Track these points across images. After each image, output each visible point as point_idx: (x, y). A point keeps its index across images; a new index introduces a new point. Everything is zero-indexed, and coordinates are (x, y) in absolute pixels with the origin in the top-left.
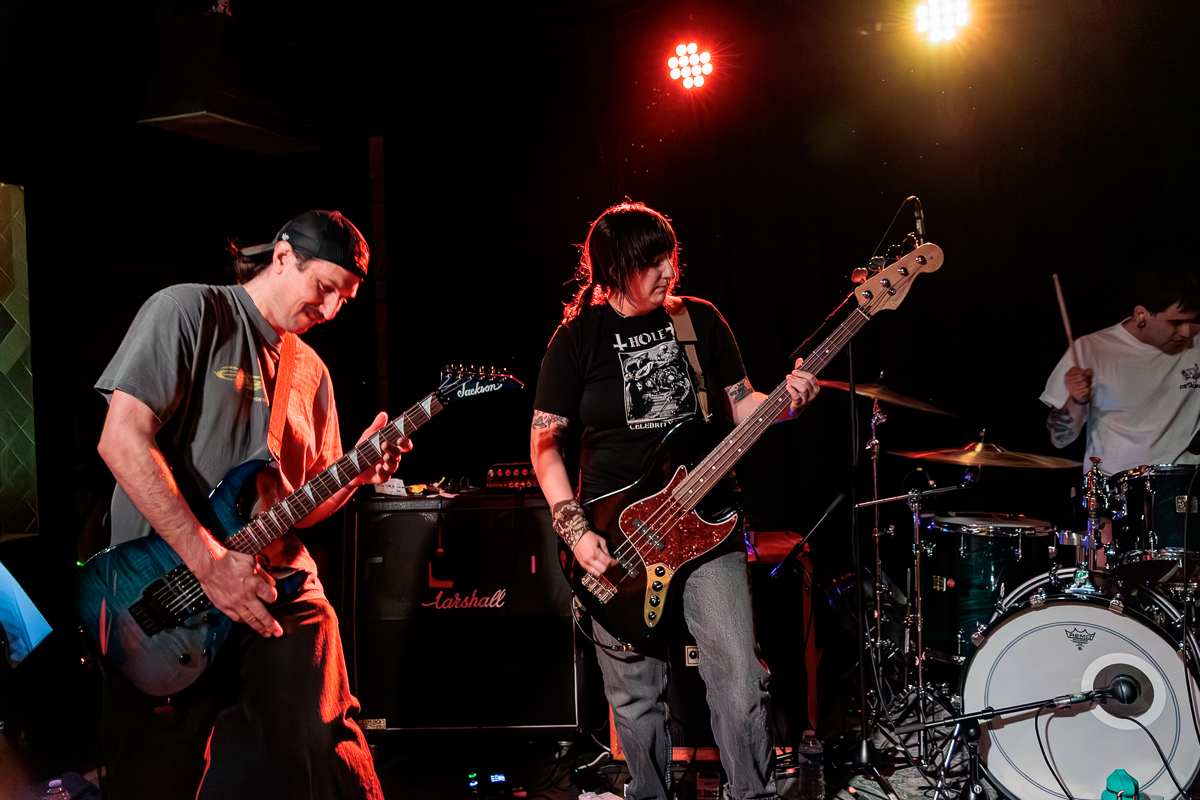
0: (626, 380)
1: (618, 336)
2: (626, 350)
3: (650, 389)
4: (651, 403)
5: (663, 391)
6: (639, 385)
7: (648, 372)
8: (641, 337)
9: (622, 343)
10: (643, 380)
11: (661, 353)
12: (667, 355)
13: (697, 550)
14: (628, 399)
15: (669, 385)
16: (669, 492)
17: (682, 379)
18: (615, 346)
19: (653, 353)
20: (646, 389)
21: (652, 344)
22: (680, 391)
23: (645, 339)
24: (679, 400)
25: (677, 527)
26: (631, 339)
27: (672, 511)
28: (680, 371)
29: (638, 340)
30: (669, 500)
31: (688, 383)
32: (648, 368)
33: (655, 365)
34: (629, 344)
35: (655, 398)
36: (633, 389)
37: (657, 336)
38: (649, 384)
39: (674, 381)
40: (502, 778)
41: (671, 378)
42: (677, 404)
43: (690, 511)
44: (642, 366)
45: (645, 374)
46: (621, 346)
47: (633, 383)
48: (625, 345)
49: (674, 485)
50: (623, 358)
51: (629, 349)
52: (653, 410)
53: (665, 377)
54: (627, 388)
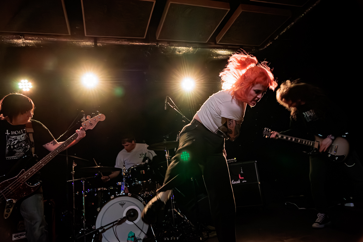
0: (7, 145)
1: (7, 131)
3: (16, 148)
4: (15, 152)
5: (20, 149)
6: (12, 147)
7: (16, 143)
9: (8, 133)
10: (14, 145)
11: (22, 137)
12: (23, 138)
14: (7, 151)
15: (22, 147)
17: (27, 146)
18: (6, 133)
19: (18, 138)
20: (14, 148)
21: (19, 135)
23: (17, 133)
24: (25, 152)
25: (19, 188)
26: (12, 132)
28: (27, 143)
30: (17, 179)
31: (29, 146)
32: (16, 142)
34: (11, 133)
35: (17, 151)
36: (10, 148)
39: (24, 146)
43: (25, 183)
45: (15, 144)
46: (8, 134)
47: (10, 146)
48: (9, 134)
49: (20, 175)
50: (8, 137)
51: (11, 135)
52: (16, 154)
53: (22, 145)
54: (7, 147)
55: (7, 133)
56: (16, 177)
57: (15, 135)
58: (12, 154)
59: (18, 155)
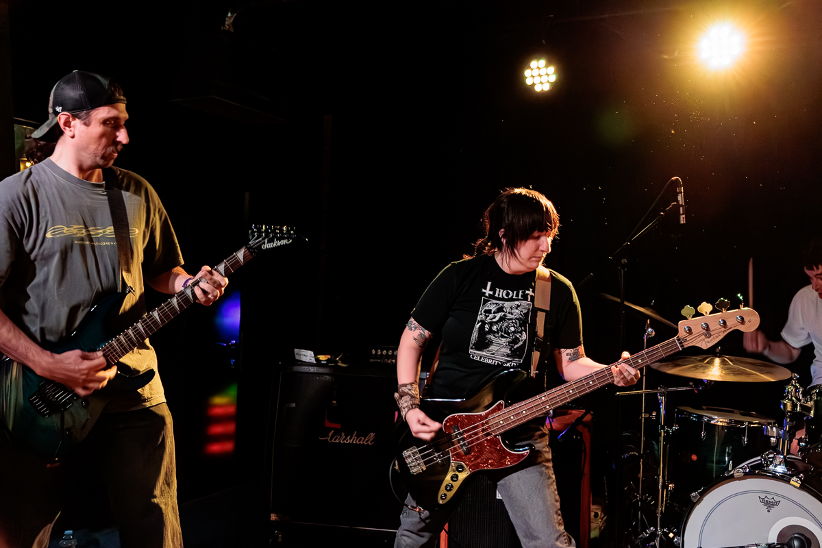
0: (479, 318)
1: (489, 284)
3: (494, 332)
4: (491, 343)
5: (503, 337)
6: (487, 326)
7: (497, 318)
8: (505, 292)
9: (490, 290)
10: (491, 324)
11: (515, 309)
12: (517, 311)
14: (475, 334)
15: (508, 334)
17: (521, 332)
18: (484, 290)
19: (507, 306)
20: (491, 331)
22: (516, 341)
23: (508, 294)
24: (512, 347)
26: (498, 290)
27: (483, 430)
28: (521, 326)
29: (501, 293)
30: (484, 421)
31: (525, 336)
32: (499, 315)
33: (505, 315)
34: (494, 293)
35: (495, 340)
36: (482, 328)
37: (517, 295)
38: (494, 328)
39: (514, 332)
41: (513, 329)
42: (510, 350)
43: (496, 436)
44: (495, 313)
45: (494, 320)
46: (488, 292)
47: (483, 323)
48: (491, 293)
49: (491, 413)
50: (486, 301)
51: (492, 297)
52: (491, 348)
53: (508, 327)
54: (477, 326)
55: (486, 289)
56: (484, 413)
57: (503, 299)
58: (483, 344)
59: (498, 352)
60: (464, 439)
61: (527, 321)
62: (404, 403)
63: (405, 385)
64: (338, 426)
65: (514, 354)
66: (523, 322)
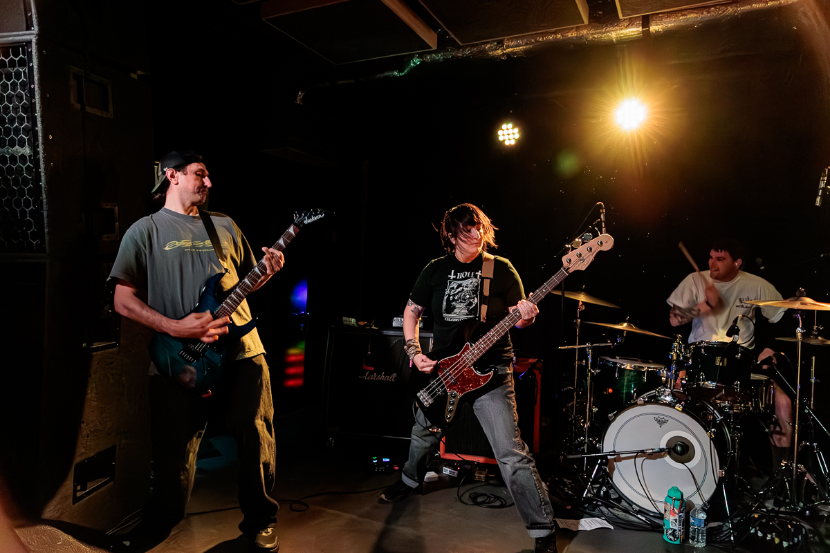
0: (446, 293)
1: (453, 271)
2: (454, 279)
3: (456, 300)
4: (454, 308)
5: (461, 302)
6: (451, 297)
7: (458, 292)
8: (463, 274)
9: (454, 275)
10: (454, 295)
11: (470, 283)
12: (470, 285)
13: (472, 387)
14: (445, 304)
15: (465, 300)
16: (461, 356)
17: (474, 298)
18: (449, 276)
19: (465, 283)
20: (454, 300)
21: (466, 278)
22: (471, 304)
23: (465, 275)
24: (469, 308)
25: (463, 374)
26: (458, 274)
27: (461, 365)
28: (473, 294)
29: (460, 275)
30: (460, 359)
31: (476, 300)
33: (463, 289)
35: (457, 305)
36: (448, 298)
37: (470, 275)
38: (456, 298)
39: (469, 298)
40: (388, 460)
41: (468, 296)
42: (468, 310)
43: (470, 367)
44: (457, 288)
45: (455, 292)
47: (449, 295)
48: (455, 277)
49: (463, 353)
50: (450, 282)
52: (455, 311)
53: (465, 296)
54: (446, 298)
55: (451, 275)
56: (459, 354)
57: (463, 279)
58: (450, 309)
59: (460, 313)
60: (450, 375)
61: (477, 291)
62: (411, 351)
63: (411, 340)
64: (372, 369)
65: (470, 312)
66: (475, 292)
